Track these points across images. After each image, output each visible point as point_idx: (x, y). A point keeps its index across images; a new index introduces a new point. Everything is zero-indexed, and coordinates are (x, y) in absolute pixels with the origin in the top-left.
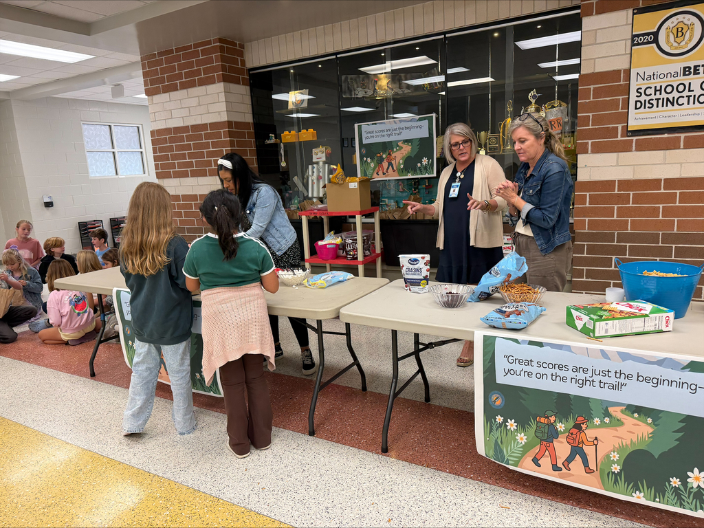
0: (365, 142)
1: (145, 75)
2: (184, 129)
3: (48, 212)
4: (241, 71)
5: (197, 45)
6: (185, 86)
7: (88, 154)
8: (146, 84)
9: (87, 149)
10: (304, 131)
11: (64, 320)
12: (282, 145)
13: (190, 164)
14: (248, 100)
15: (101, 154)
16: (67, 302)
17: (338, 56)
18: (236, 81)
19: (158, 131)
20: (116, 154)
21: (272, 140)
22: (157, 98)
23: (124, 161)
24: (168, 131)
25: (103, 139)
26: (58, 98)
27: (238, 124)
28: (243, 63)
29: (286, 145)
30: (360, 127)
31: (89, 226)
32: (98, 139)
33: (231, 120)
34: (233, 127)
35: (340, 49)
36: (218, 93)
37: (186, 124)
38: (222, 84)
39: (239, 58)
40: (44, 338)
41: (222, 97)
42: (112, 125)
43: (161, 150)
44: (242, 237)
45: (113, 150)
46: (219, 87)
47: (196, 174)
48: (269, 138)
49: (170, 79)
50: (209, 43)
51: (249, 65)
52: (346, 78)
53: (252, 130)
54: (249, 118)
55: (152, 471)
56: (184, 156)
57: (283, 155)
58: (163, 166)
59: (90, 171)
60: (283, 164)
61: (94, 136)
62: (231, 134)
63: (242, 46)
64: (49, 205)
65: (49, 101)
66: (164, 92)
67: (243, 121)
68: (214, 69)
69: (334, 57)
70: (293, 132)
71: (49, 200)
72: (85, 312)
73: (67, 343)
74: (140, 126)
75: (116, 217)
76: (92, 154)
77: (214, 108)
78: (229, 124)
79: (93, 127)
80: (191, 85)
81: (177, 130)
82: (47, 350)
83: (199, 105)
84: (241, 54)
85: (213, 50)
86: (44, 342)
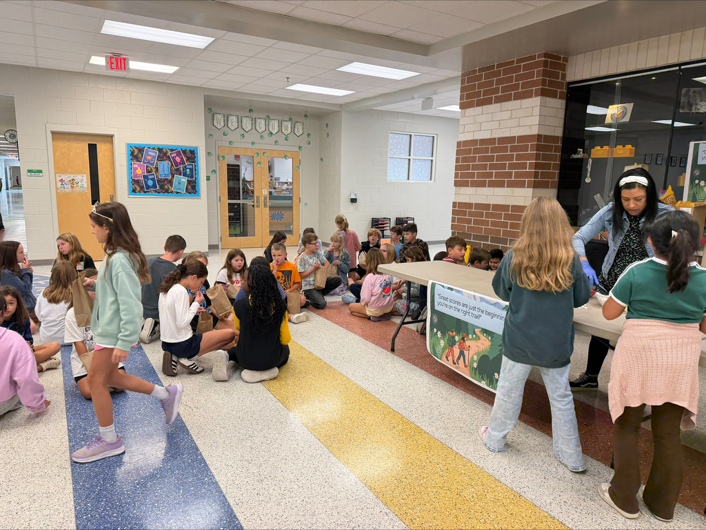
0: (700, 162)
1: (463, 90)
2: (491, 141)
3: (352, 206)
4: (559, 85)
5: (519, 61)
6: (499, 100)
7: (389, 159)
8: (462, 98)
9: (389, 155)
10: (621, 147)
11: (373, 298)
12: (590, 161)
13: (490, 175)
14: (562, 114)
15: (399, 160)
16: (378, 285)
17: (682, 67)
18: (553, 95)
19: (465, 142)
20: (411, 160)
21: (580, 154)
22: (470, 111)
23: (416, 168)
24: (474, 142)
25: (403, 147)
26: (376, 110)
27: (547, 138)
28: (564, 76)
29: (596, 161)
30: (696, 147)
31: (380, 222)
32: (399, 146)
33: (541, 133)
34: (542, 141)
35: (687, 60)
36: (533, 107)
37: (493, 137)
38: (539, 98)
39: (561, 72)
40: (353, 310)
41: (537, 111)
42: (413, 134)
43: (464, 160)
44: (695, 267)
45: (409, 157)
46: (535, 101)
47: (493, 184)
48: (576, 152)
49: (486, 93)
50: (533, 58)
51: (569, 78)
52: (688, 92)
53: (560, 144)
54: (559, 132)
55: (454, 448)
56: (485, 167)
57: (589, 170)
58: (463, 176)
59: (388, 174)
60: (588, 180)
61: (396, 144)
62: (538, 148)
63: (566, 60)
64: (354, 201)
65: (370, 112)
66: (478, 105)
67: (553, 134)
68: (534, 84)
69: (677, 68)
70: (606, 148)
71: (354, 197)
72: (389, 295)
73: (369, 318)
74: (435, 136)
75: (401, 217)
76: (392, 160)
77: (524, 122)
78: (539, 137)
79: (397, 136)
80: (507, 98)
81: (483, 141)
82: (355, 320)
83: (511, 118)
84: (563, 68)
85: (537, 65)
86: (352, 313)
